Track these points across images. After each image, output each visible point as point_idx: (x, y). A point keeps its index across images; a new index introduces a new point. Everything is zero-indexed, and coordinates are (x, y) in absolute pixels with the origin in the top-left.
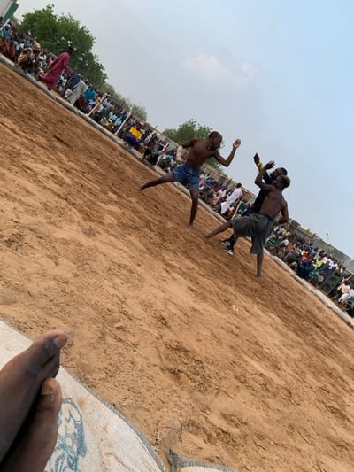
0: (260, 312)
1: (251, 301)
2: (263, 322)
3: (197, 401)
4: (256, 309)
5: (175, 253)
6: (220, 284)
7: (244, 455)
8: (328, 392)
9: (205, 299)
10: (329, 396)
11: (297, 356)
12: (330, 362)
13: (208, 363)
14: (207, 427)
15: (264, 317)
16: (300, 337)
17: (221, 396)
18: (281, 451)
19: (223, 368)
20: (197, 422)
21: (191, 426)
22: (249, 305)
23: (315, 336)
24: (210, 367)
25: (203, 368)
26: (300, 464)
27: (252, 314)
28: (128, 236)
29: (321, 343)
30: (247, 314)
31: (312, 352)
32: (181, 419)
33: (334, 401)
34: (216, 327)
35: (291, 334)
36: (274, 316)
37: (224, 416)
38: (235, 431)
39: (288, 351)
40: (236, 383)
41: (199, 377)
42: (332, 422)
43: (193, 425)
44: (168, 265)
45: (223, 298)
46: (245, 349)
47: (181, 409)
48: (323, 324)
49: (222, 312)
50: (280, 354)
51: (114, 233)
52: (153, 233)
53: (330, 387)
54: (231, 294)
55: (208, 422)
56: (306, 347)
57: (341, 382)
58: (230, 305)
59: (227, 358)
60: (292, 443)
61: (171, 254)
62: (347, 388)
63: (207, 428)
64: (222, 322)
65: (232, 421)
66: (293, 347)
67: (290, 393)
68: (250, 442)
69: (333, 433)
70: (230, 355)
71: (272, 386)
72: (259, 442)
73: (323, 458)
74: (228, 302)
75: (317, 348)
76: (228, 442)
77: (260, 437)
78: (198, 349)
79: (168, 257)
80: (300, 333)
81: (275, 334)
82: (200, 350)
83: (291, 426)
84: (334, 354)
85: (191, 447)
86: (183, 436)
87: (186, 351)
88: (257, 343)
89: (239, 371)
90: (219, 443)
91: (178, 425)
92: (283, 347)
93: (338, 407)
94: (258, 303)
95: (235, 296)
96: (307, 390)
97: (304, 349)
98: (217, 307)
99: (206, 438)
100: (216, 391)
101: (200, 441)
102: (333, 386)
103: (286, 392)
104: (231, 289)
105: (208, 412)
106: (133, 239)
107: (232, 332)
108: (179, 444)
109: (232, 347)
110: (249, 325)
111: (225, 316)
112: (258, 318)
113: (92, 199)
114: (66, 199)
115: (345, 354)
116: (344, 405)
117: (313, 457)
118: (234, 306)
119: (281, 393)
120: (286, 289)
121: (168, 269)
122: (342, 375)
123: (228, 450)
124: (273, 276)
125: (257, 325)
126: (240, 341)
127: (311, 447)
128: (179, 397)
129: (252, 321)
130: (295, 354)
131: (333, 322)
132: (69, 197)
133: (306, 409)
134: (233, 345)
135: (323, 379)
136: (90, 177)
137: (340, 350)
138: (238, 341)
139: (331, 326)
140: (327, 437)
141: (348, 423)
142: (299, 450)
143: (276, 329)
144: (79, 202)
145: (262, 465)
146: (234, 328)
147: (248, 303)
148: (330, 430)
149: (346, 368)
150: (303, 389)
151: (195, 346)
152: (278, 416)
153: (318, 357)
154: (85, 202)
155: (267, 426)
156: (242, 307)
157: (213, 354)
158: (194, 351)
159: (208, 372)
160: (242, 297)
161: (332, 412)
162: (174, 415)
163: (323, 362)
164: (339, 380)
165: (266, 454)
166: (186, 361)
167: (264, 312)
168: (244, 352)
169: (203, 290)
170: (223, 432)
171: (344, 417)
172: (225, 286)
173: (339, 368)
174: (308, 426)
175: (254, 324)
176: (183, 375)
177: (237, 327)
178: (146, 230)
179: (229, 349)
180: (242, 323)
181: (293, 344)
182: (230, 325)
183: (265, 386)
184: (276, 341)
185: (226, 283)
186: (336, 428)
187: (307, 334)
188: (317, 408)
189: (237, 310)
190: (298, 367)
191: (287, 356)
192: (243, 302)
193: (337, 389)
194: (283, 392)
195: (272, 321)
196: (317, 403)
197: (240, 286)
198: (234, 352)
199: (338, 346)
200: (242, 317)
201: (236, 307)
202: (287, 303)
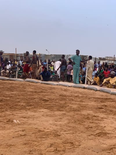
0: (33, 114)
1: (25, 111)
2: (37, 118)
4: (30, 113)
8: (92, 128)
10: (94, 129)
11: (66, 122)
12: (85, 112)
15: (37, 114)
16: (63, 111)
22: (24, 114)
23: (70, 105)
27: (28, 118)
29: (75, 106)
30: (26, 119)
31: (73, 114)
33: (97, 129)
34: (10, 140)
35: (57, 113)
36: (42, 110)
39: (60, 123)
42: (101, 141)
45: (5, 121)
46: (34, 139)
48: (71, 96)
49: (9, 129)
50: (55, 128)
53: (91, 125)
54: (10, 115)
56: (68, 114)
57: (95, 118)
58: (12, 122)
59: (25, 152)
62: (100, 119)
66: (61, 118)
67: (72, 143)
69: (105, 146)
70: (26, 149)
71: (61, 147)
74: (10, 121)
75: (75, 110)
80: (61, 109)
81: (48, 118)
84: (85, 107)
88: (40, 131)
92: (56, 123)
93: (101, 131)
94: (29, 109)
95: (12, 115)
98: (4, 128)
102: (93, 122)
103: (70, 145)
104: (8, 113)
107: (21, 135)
109: (25, 144)
110: (30, 124)
111: (12, 130)
112: (33, 117)
115: (89, 104)
116: (103, 128)
118: (15, 121)
119: (67, 147)
120: (42, 92)
122: (94, 114)
124: (31, 90)
125: (35, 121)
126: (29, 137)
129: (30, 121)
130: (64, 121)
131: (76, 92)
133: (85, 145)
135: (85, 123)
138: (27, 138)
139: (76, 95)
140: (103, 150)
141: (109, 135)
143: (47, 116)
146: (21, 133)
147: (24, 113)
148: (102, 145)
149: (95, 110)
150: (78, 136)
153: (77, 114)
156: (20, 118)
160: (18, 112)
161: (99, 136)
163: (81, 115)
167: (35, 112)
168: (34, 141)
171: (105, 134)
172: (3, 113)
173: (91, 112)
174: (90, 152)
175: (32, 122)
177: (23, 131)
179: (23, 146)
180: (25, 126)
181: (61, 117)
182: (17, 133)
183: (56, 150)
184: (51, 122)
185: (3, 111)
186: (104, 142)
187: (66, 107)
188: (90, 139)
189: (18, 121)
190: (69, 127)
191: (61, 125)
192: (19, 115)
193: (95, 123)
194: (68, 146)
195: (43, 113)
196: (89, 137)
197: (13, 107)
198: (28, 146)
199: (84, 102)
200: (23, 123)
201: (17, 120)
202: (46, 99)
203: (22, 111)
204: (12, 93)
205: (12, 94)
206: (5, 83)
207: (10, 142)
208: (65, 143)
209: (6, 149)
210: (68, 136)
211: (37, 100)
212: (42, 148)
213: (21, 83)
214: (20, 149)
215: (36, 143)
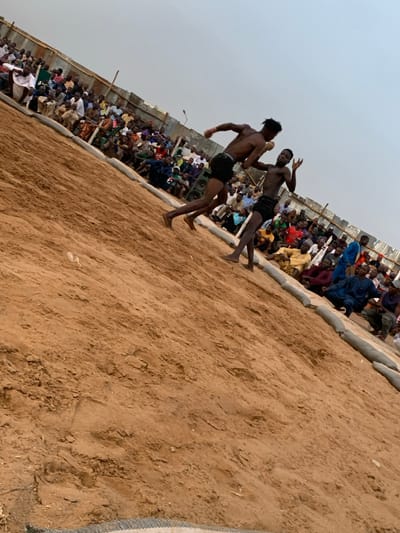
0: (112, 256)
1: (95, 240)
2: (120, 270)
3: (46, 428)
4: (105, 252)
6: (39, 221)
7: (139, 485)
8: (227, 349)
9: (18, 252)
10: (230, 354)
11: (178, 310)
12: (221, 306)
13: (52, 361)
14: (74, 462)
15: (119, 261)
16: (177, 280)
17: (86, 407)
18: (188, 456)
19: (78, 360)
20: (58, 462)
21: (50, 471)
22: (93, 248)
23: (194, 273)
24: (57, 365)
25: (45, 371)
26: (214, 463)
27: (101, 261)
30: (94, 263)
31: (197, 299)
32: (30, 467)
33: (238, 358)
34: (51, 296)
35: (164, 279)
36: (134, 257)
37: (97, 436)
38: (117, 453)
39: (166, 307)
40: (103, 377)
41: (42, 389)
42: (239, 389)
43: (52, 470)
46: (104, 320)
47: (26, 451)
48: (202, 253)
49: (54, 269)
50: (154, 314)
53: (228, 342)
54: (62, 235)
55: (75, 455)
56: (187, 293)
57: (239, 330)
58: (64, 254)
59: (80, 343)
60: (199, 438)
62: (248, 337)
63: (75, 464)
64: (57, 285)
65: (110, 438)
66: (169, 297)
67: (181, 367)
68: (144, 460)
69: (244, 404)
70: (84, 337)
71: (155, 366)
72: (156, 456)
73: (240, 443)
75: (201, 290)
76: (113, 474)
77: (155, 447)
78: (27, 343)
80: (174, 274)
81: (142, 283)
82: (32, 342)
83: (192, 415)
84: (222, 294)
85: (58, 507)
86: (40, 494)
87: (9, 352)
88: (119, 306)
89: (101, 357)
90: (100, 481)
91: (28, 478)
92: (156, 302)
93: (242, 366)
94: (106, 241)
95: (67, 237)
96: (200, 354)
97: (185, 297)
98: (42, 262)
99: (78, 482)
100: (75, 402)
101: (70, 490)
102: (232, 338)
103: (175, 368)
104: (58, 227)
105: (70, 438)
107: (78, 298)
108: (38, 509)
109: (83, 323)
110: (101, 280)
111: (59, 275)
112: (112, 267)
115: (234, 289)
116: (249, 360)
117: (228, 448)
118: (70, 255)
119: (168, 371)
120: (140, 209)
122: (238, 320)
123: (115, 486)
124: (118, 193)
125: (113, 277)
126: (94, 310)
127: (223, 434)
128: (17, 431)
129: (103, 272)
130: (175, 308)
131: (213, 247)
133: (206, 384)
134: (84, 319)
135: (216, 332)
137: (228, 286)
138: (90, 310)
139: (212, 253)
140: (238, 413)
141: (258, 384)
142: (210, 445)
143: (142, 276)
145: (168, 487)
146: (78, 291)
147: (93, 245)
148: (239, 401)
149: (242, 309)
150: (196, 355)
151: (22, 338)
152: (173, 407)
153: (204, 303)
155: (161, 427)
156: (83, 253)
157: (55, 342)
158: (24, 348)
159: (54, 375)
160: (80, 236)
161: (237, 375)
162: (19, 465)
163: (212, 308)
164: (237, 327)
165: (169, 469)
166: (13, 369)
167: (118, 254)
168: (101, 324)
169: (11, 239)
170: (102, 461)
171: (252, 377)
172: (47, 224)
173: (233, 312)
174: (212, 406)
175: (108, 277)
176: (13, 393)
177: (83, 288)
179: (79, 327)
180: (90, 279)
181: (169, 293)
182: (71, 288)
183: (146, 368)
184: (146, 295)
185: (48, 218)
186: (246, 395)
187: (184, 273)
188: (219, 376)
189: (78, 259)
190: (183, 325)
191: (165, 313)
192: (83, 245)
193: (237, 342)
194: (172, 369)
195: (134, 265)
196: (217, 369)
197: (72, 219)
198: (88, 330)
199: (225, 280)
200: (88, 270)
201: (74, 255)
202: (148, 232)
203: (89, 236)
204: (74, 177)
205: (73, 181)
206: (60, 142)
207: (51, 304)
208: (166, 358)
209: (38, 317)
210: (176, 347)
211: (126, 226)
212: (118, 349)
213: (97, 161)
214: (70, 331)
215: (106, 331)
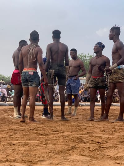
5: (115, 147)
28: (70, 157)
44: (115, 159)
51: (58, 161)
52: (88, 144)
61: (113, 150)
79: (112, 153)
106: (75, 156)
113: (27, 148)
114: (7, 160)
121: (118, 161)
132: (9, 158)
136: (17, 135)
144: (18, 157)
154: (23, 154)
178: (81, 145)
